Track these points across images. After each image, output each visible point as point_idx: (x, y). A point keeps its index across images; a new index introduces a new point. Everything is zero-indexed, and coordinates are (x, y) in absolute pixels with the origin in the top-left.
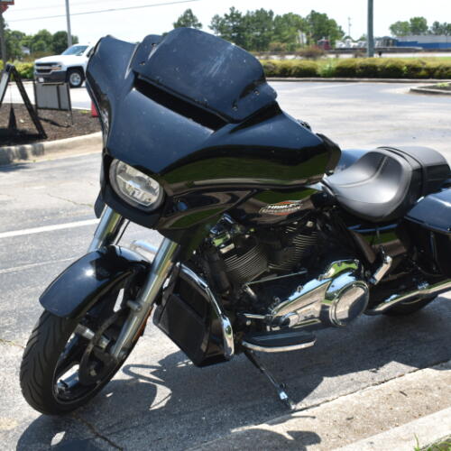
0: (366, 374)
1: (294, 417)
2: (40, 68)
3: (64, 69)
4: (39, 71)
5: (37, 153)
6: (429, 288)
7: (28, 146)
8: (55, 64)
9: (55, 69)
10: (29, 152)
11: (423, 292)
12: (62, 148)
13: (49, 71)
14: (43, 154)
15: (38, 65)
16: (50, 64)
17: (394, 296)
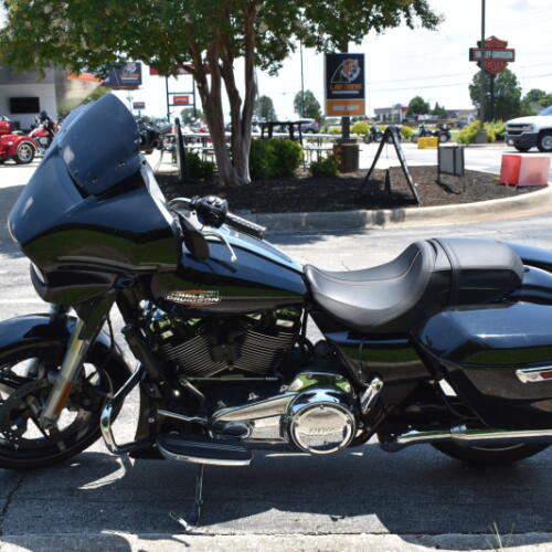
0: (322, 519)
1: (175, 539)
2: (510, 129)
3: (536, 131)
4: (510, 132)
5: (394, 219)
6: (466, 432)
7: (387, 212)
8: (527, 125)
9: (526, 131)
10: (387, 218)
11: (456, 436)
12: (427, 216)
13: (519, 133)
14: (403, 221)
15: (511, 126)
16: (521, 126)
17: (414, 432)
